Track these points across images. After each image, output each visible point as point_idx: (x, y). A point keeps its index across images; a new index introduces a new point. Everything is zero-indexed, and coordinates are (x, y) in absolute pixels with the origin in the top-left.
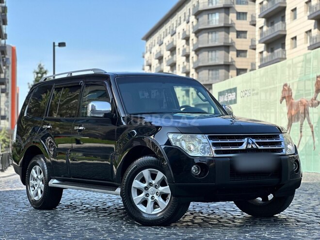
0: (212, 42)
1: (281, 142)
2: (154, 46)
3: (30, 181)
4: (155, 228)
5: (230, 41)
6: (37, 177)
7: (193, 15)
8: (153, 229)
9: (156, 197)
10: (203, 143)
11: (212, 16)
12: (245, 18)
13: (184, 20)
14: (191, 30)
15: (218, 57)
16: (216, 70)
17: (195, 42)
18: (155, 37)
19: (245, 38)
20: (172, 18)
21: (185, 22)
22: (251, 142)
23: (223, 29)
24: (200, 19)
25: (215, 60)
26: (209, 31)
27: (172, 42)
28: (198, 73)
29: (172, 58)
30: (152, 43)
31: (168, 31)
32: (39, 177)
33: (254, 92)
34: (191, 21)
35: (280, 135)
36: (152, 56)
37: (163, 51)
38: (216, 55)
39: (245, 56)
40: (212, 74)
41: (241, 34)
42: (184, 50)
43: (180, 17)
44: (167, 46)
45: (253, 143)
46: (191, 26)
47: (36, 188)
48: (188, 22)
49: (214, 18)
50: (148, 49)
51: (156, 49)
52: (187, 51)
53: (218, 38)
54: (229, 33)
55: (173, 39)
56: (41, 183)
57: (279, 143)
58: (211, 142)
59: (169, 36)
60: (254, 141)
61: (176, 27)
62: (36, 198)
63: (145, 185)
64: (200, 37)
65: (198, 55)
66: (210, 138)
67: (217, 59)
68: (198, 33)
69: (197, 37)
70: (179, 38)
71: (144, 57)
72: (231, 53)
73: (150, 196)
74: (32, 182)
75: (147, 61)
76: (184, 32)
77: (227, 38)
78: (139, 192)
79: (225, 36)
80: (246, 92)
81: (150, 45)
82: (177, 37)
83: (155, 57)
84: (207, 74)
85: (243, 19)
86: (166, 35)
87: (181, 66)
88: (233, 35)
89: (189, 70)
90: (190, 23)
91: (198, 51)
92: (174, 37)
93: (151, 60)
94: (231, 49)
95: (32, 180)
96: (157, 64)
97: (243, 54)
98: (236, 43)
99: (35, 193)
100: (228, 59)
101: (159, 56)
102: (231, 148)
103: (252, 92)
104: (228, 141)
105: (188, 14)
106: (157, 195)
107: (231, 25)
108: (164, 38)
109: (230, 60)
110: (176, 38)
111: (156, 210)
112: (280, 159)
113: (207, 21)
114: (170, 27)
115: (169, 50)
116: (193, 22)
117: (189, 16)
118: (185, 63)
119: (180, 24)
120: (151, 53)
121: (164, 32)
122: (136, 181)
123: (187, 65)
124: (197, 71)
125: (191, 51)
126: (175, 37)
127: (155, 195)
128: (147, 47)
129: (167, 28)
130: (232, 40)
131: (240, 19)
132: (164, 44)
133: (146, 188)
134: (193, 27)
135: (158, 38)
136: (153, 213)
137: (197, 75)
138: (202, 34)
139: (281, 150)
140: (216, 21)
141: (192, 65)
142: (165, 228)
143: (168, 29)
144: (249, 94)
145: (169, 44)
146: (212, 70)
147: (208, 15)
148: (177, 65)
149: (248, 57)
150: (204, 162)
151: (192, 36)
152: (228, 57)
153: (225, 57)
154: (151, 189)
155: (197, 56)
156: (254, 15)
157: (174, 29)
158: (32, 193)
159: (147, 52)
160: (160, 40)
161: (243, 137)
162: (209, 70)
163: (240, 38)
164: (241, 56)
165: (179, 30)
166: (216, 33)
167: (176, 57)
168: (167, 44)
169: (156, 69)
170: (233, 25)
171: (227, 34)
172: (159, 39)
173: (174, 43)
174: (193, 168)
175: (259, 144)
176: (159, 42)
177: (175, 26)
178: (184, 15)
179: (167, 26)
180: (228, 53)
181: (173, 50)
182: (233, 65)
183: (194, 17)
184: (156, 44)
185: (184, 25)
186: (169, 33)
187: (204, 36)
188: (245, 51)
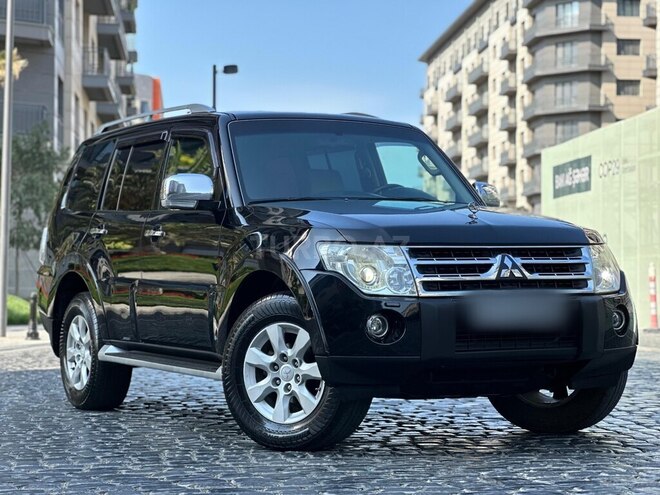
0: (563, 63)
1: (584, 264)
2: (444, 73)
3: (68, 349)
4: (288, 456)
5: (603, 61)
6: (80, 339)
7: (524, 7)
8: (283, 457)
9: (295, 387)
10: (395, 265)
11: (564, 8)
12: (635, 12)
13: (506, 19)
14: (521, 40)
15: (577, 96)
16: (573, 122)
17: (527, 64)
18: (446, 57)
19: (636, 54)
20: (480, 16)
21: (508, 23)
22: (509, 264)
23: (589, 36)
24: (539, 17)
25: (571, 102)
26: (557, 40)
27: (481, 66)
28: (533, 130)
29: (481, 100)
30: (439, 68)
31: (472, 43)
32: (83, 339)
33: (626, 165)
34: (519, 20)
35: (584, 250)
36: (440, 96)
37: (462, 84)
38: (571, 91)
39: (636, 93)
40: (563, 132)
41: (625, 46)
42: (505, 82)
43: (498, 14)
44: (470, 75)
45: (515, 266)
46: (520, 32)
47: (78, 363)
48: (514, 23)
49: (569, 14)
50: (432, 80)
51: (447, 81)
52: (511, 84)
53: (577, 56)
54: (600, 45)
55: (482, 59)
56: (88, 352)
57: (580, 267)
58: (414, 262)
59: (474, 53)
60: (519, 261)
61: (489, 34)
62: (78, 386)
63: (272, 359)
64: (538, 54)
65: (533, 92)
66: (414, 253)
67: (573, 100)
68: (534, 44)
69: (533, 54)
70: (495, 56)
71: (422, 97)
72: (605, 86)
73: (283, 383)
74: (71, 350)
75: (430, 107)
76: (506, 44)
77: (596, 55)
78: (260, 374)
79: (593, 50)
80: (610, 165)
81: (434, 72)
82: (491, 54)
83: (445, 98)
84: (553, 133)
85: (632, 15)
86: (469, 52)
87: (499, 116)
88: (608, 49)
89: (516, 123)
90: (519, 24)
91: (533, 83)
92: (484, 54)
93: (437, 103)
94: (604, 77)
95: (71, 346)
96: (449, 113)
97: (630, 89)
98: (616, 65)
99: (77, 374)
100: (599, 100)
101: (452, 95)
102: (461, 278)
103: (621, 166)
104: (456, 262)
105: (514, 6)
106: (297, 381)
107: (605, 28)
108: (463, 57)
109: (602, 102)
110: (489, 58)
111: (294, 414)
112: (580, 302)
113: (553, 19)
114: (476, 34)
115: (474, 83)
116: (523, 23)
117: (516, 10)
118: (507, 110)
119: (497, 27)
120: (436, 89)
121: (463, 46)
122: (254, 349)
123: (510, 113)
124: (532, 126)
125: (519, 84)
126: (488, 54)
127: (292, 382)
128: (429, 78)
129: (469, 36)
130: (607, 59)
131: (624, 15)
132: (463, 71)
133: (274, 366)
134: (525, 33)
135: (452, 57)
136: (289, 421)
137: (531, 133)
138: (542, 48)
139: (583, 283)
140: (572, 18)
141: (520, 114)
142: (311, 457)
143: (473, 38)
144: (616, 170)
145: (474, 70)
146: (564, 123)
147: (557, 6)
148: (490, 115)
149: (641, 94)
150: (394, 309)
151: (523, 53)
152: (599, 95)
153: (591, 95)
154: (286, 367)
155: (531, 95)
156: (653, 6)
157: (485, 38)
158: (71, 374)
159: (428, 87)
160: (456, 62)
161: (493, 253)
162: (557, 123)
163: (625, 54)
164: (627, 93)
165: (496, 40)
166: (572, 45)
167: (488, 97)
168: (470, 70)
169: (447, 122)
170: (610, 27)
171: (596, 47)
172: (454, 59)
173: (485, 68)
174: (370, 322)
175: (530, 268)
176: (454, 67)
177: (486, 31)
178: (505, 9)
179: (471, 32)
180: (599, 86)
181: (481, 82)
182: (609, 112)
183: (526, 11)
184: (447, 70)
185: (505, 29)
186: (475, 46)
187: (547, 52)
188: (636, 83)
